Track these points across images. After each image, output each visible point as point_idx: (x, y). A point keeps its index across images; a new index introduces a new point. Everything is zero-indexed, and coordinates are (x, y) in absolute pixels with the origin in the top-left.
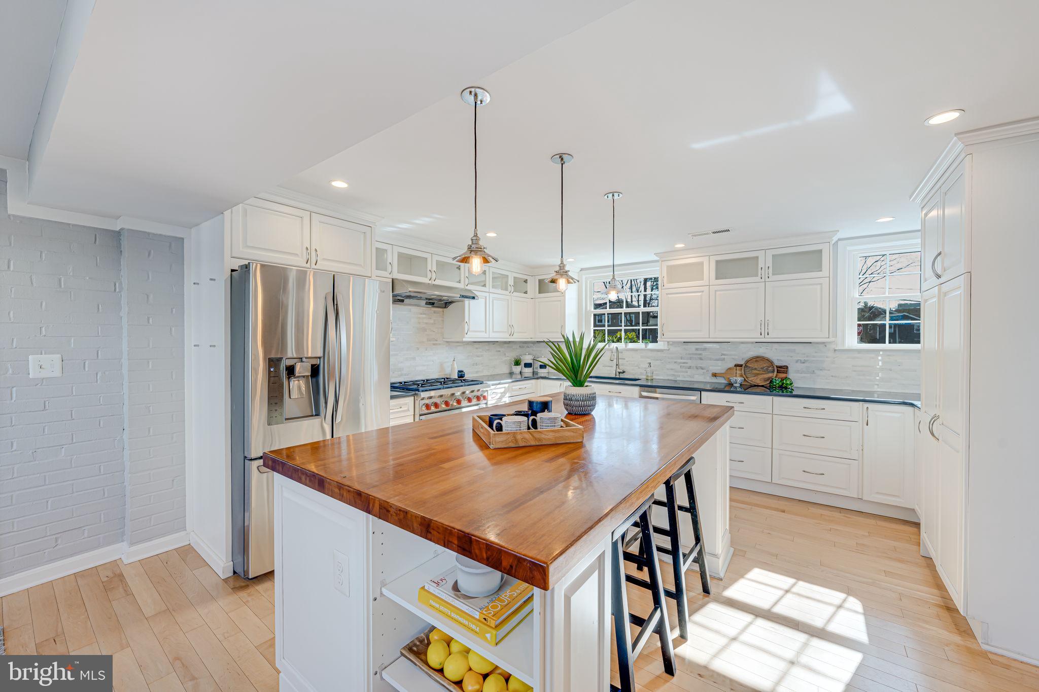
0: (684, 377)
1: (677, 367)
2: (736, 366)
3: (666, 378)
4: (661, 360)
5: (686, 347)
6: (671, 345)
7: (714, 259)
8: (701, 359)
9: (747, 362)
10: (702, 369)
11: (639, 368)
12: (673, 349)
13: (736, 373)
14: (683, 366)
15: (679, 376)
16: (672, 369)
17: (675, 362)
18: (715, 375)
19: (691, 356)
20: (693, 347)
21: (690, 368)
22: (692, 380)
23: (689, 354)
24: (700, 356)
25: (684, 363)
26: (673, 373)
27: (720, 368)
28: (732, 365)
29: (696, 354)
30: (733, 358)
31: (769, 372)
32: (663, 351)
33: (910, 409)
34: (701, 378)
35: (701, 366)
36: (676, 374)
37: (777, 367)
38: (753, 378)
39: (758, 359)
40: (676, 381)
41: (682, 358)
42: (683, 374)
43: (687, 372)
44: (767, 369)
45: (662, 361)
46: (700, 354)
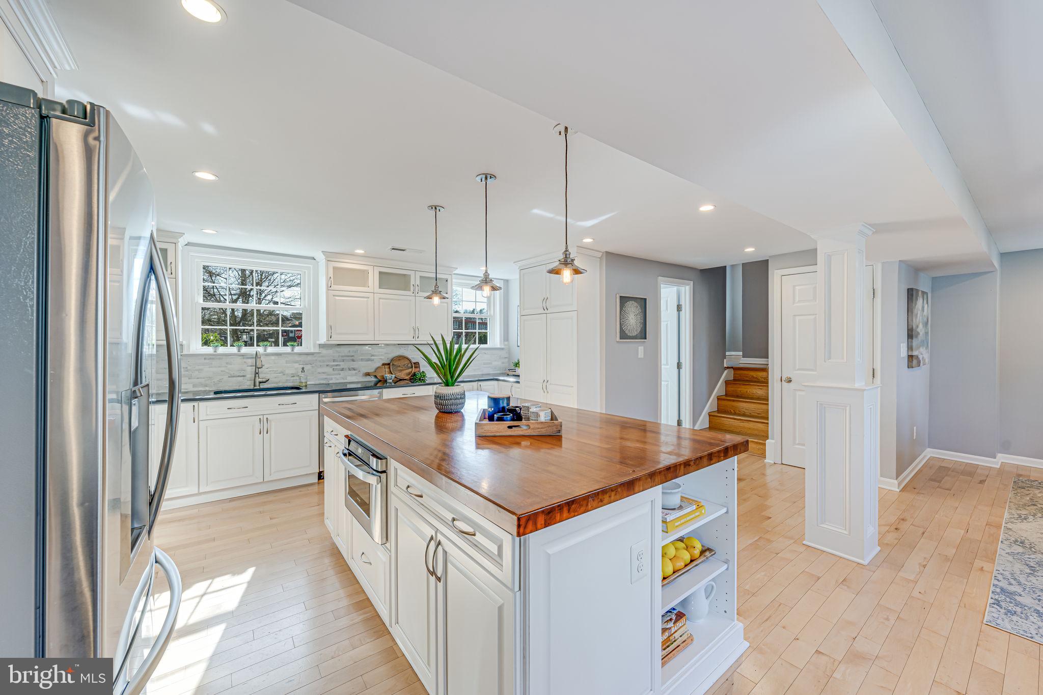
0: (337, 379)
1: (330, 370)
2: (384, 364)
3: (318, 382)
4: (310, 364)
5: (339, 349)
6: (323, 347)
7: (377, 270)
8: (353, 361)
9: (392, 360)
10: (355, 370)
11: (284, 375)
12: (324, 352)
13: (385, 371)
14: (336, 369)
15: (332, 379)
16: (323, 373)
17: (327, 365)
18: (368, 374)
19: (344, 358)
20: (345, 351)
21: (342, 370)
22: (345, 381)
23: (342, 356)
24: (353, 358)
25: (337, 365)
26: (325, 377)
27: (371, 367)
28: (379, 364)
29: (348, 356)
30: (381, 358)
31: (408, 368)
32: (313, 355)
33: (496, 382)
34: (353, 378)
35: (352, 367)
36: (328, 377)
37: (414, 363)
38: (399, 374)
39: (401, 358)
40: (329, 384)
41: (334, 361)
42: (336, 376)
43: (340, 375)
44: (407, 366)
45: (313, 365)
46: (353, 356)
